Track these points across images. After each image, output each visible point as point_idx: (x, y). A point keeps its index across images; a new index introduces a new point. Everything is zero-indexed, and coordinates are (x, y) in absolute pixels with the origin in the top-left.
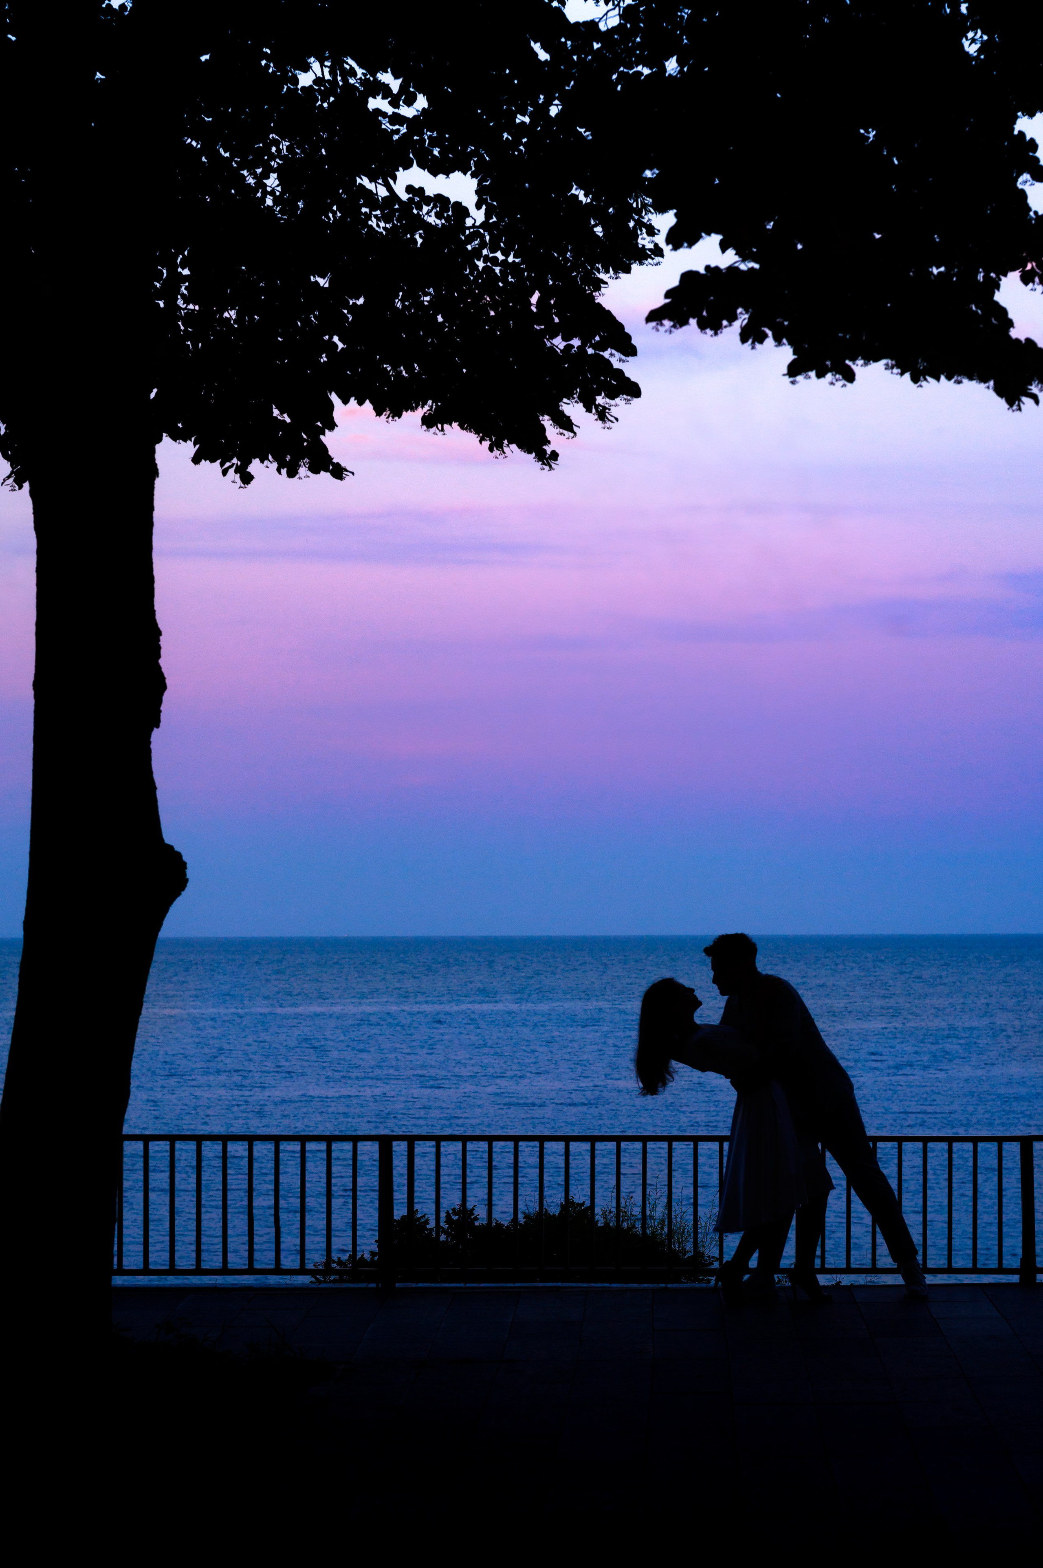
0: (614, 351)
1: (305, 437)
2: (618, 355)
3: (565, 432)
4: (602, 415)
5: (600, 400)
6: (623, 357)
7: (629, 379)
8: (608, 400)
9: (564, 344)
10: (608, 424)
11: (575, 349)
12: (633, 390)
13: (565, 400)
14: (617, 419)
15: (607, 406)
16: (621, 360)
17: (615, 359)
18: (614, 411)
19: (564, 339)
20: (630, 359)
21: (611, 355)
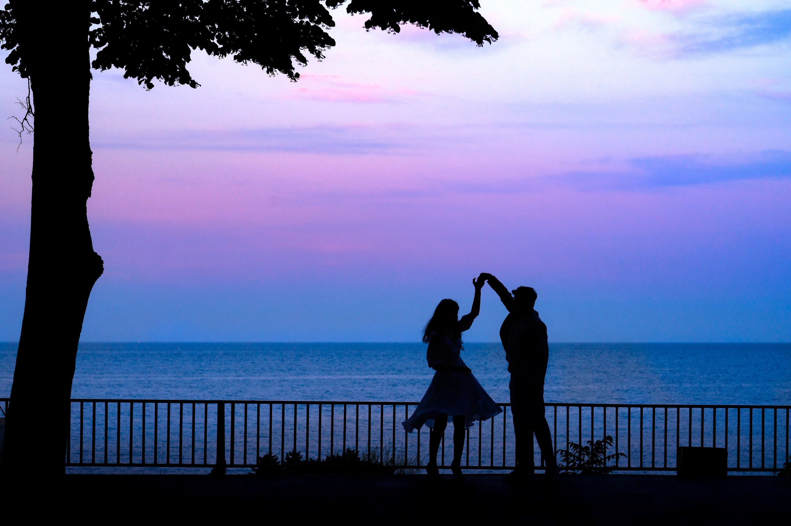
0: (324, 24)
1: (178, 67)
2: (326, 26)
3: (301, 63)
4: (318, 55)
5: (317, 48)
6: (328, 27)
7: (330, 37)
8: (320, 47)
9: (300, 20)
10: (321, 59)
11: (305, 23)
12: (332, 42)
13: (301, 48)
14: (325, 57)
15: (320, 50)
16: (327, 28)
17: (323, 27)
18: (323, 53)
19: (300, 18)
20: (332, 28)
21: (323, 26)
